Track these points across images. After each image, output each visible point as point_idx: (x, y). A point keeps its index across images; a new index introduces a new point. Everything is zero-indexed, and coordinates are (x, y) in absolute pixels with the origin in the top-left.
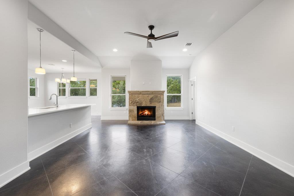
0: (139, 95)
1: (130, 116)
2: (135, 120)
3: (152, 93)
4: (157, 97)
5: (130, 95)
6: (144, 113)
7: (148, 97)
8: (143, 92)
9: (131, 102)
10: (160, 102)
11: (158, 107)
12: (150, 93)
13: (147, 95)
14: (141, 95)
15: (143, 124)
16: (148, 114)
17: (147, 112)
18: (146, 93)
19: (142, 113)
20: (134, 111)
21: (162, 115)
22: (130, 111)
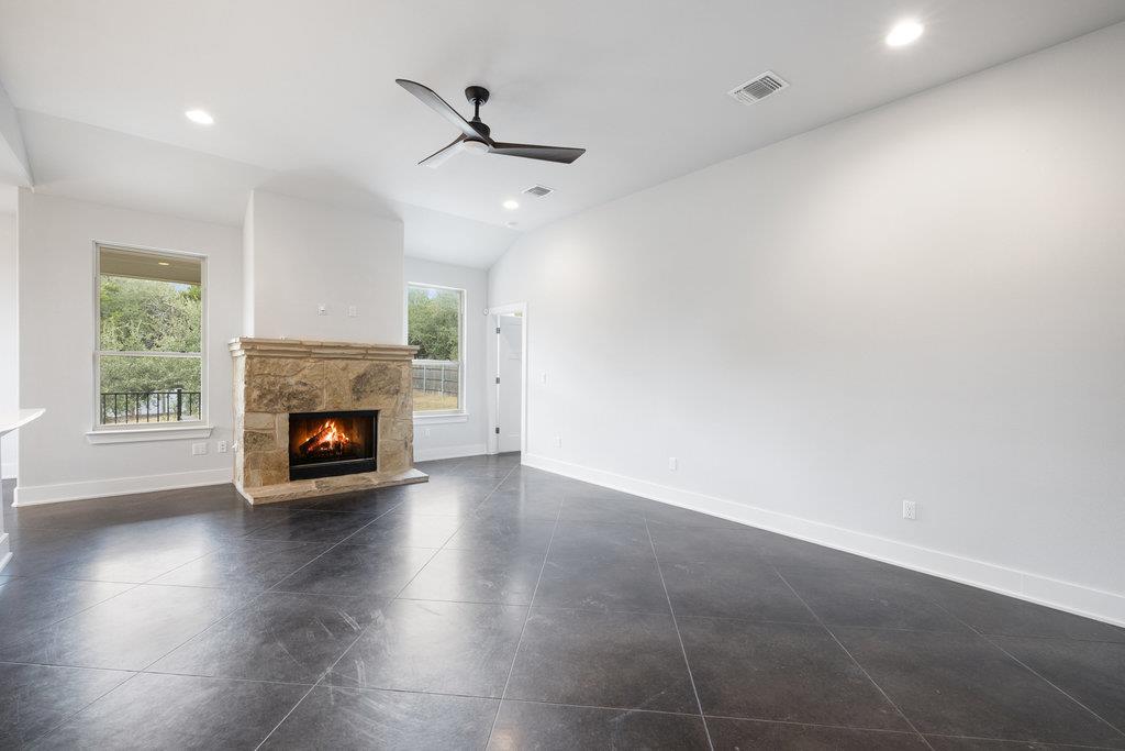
0: (301, 362)
1: (250, 463)
2: (279, 480)
3: (366, 352)
4: (383, 370)
5: (249, 357)
6: (321, 441)
7: (344, 369)
8: (321, 347)
9: (256, 394)
10: (397, 392)
11: (388, 413)
12: (354, 352)
13: (342, 364)
14: (310, 363)
16: (337, 445)
17: (331, 435)
18: (345, 351)
19: (312, 441)
20: (271, 437)
21: (402, 447)
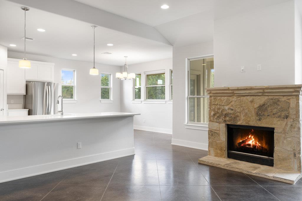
0: (230, 98)
1: (210, 145)
2: (221, 156)
3: (263, 91)
4: (276, 102)
5: (211, 97)
6: (247, 143)
7: (252, 102)
8: (238, 90)
9: (212, 113)
10: (287, 117)
11: (280, 130)
12: (256, 91)
13: (250, 98)
14: (235, 98)
15: (232, 169)
16: (254, 146)
17: (252, 141)
18: (248, 92)
19: (243, 142)
20: (219, 134)
21: (292, 156)
22: (212, 134)
